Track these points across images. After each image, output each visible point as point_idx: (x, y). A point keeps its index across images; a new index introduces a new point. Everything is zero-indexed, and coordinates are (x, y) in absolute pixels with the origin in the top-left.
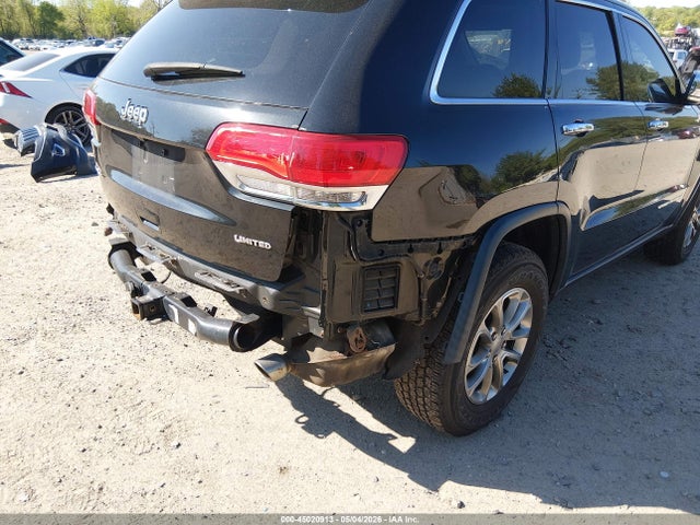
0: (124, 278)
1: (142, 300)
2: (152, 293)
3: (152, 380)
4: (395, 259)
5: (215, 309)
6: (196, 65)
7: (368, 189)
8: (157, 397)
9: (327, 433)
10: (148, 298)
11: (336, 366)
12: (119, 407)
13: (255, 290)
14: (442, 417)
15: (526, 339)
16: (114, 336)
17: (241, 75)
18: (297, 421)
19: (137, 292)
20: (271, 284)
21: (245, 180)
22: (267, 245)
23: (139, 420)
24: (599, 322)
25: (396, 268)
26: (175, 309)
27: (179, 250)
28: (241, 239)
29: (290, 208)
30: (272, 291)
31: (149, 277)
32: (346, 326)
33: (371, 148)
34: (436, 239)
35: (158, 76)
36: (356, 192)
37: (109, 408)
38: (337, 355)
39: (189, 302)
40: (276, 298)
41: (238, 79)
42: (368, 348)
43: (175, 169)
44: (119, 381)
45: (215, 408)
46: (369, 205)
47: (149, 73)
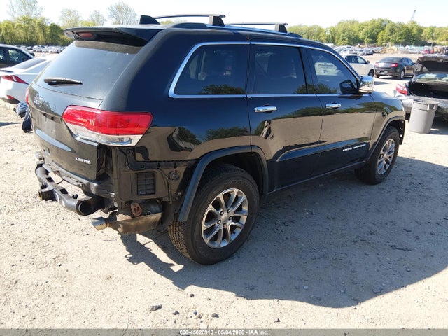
0: (40, 180)
1: (43, 190)
2: (50, 187)
3: (57, 235)
4: (151, 170)
5: (77, 196)
6: (63, 79)
7: (132, 136)
8: (57, 243)
9: (138, 262)
10: (47, 189)
11: (128, 223)
12: (36, 247)
13: (89, 184)
14: (189, 252)
15: (246, 217)
16: (43, 213)
17: (80, 83)
18: (126, 257)
19: (44, 187)
20: (95, 181)
21: (79, 132)
22: (89, 162)
23: (44, 254)
24: (312, 214)
25: (153, 174)
26: (58, 194)
27: (60, 166)
28: (79, 160)
29: (97, 145)
30: (95, 185)
31: (50, 180)
32: (130, 202)
33: (133, 118)
34: (173, 161)
35: (51, 83)
36: (126, 137)
37: (31, 247)
38: (128, 217)
39: (64, 191)
40: (97, 188)
41: (79, 86)
42: (143, 214)
43: (56, 126)
44: (39, 235)
45: (85, 249)
46: (134, 144)
47: (46, 81)
